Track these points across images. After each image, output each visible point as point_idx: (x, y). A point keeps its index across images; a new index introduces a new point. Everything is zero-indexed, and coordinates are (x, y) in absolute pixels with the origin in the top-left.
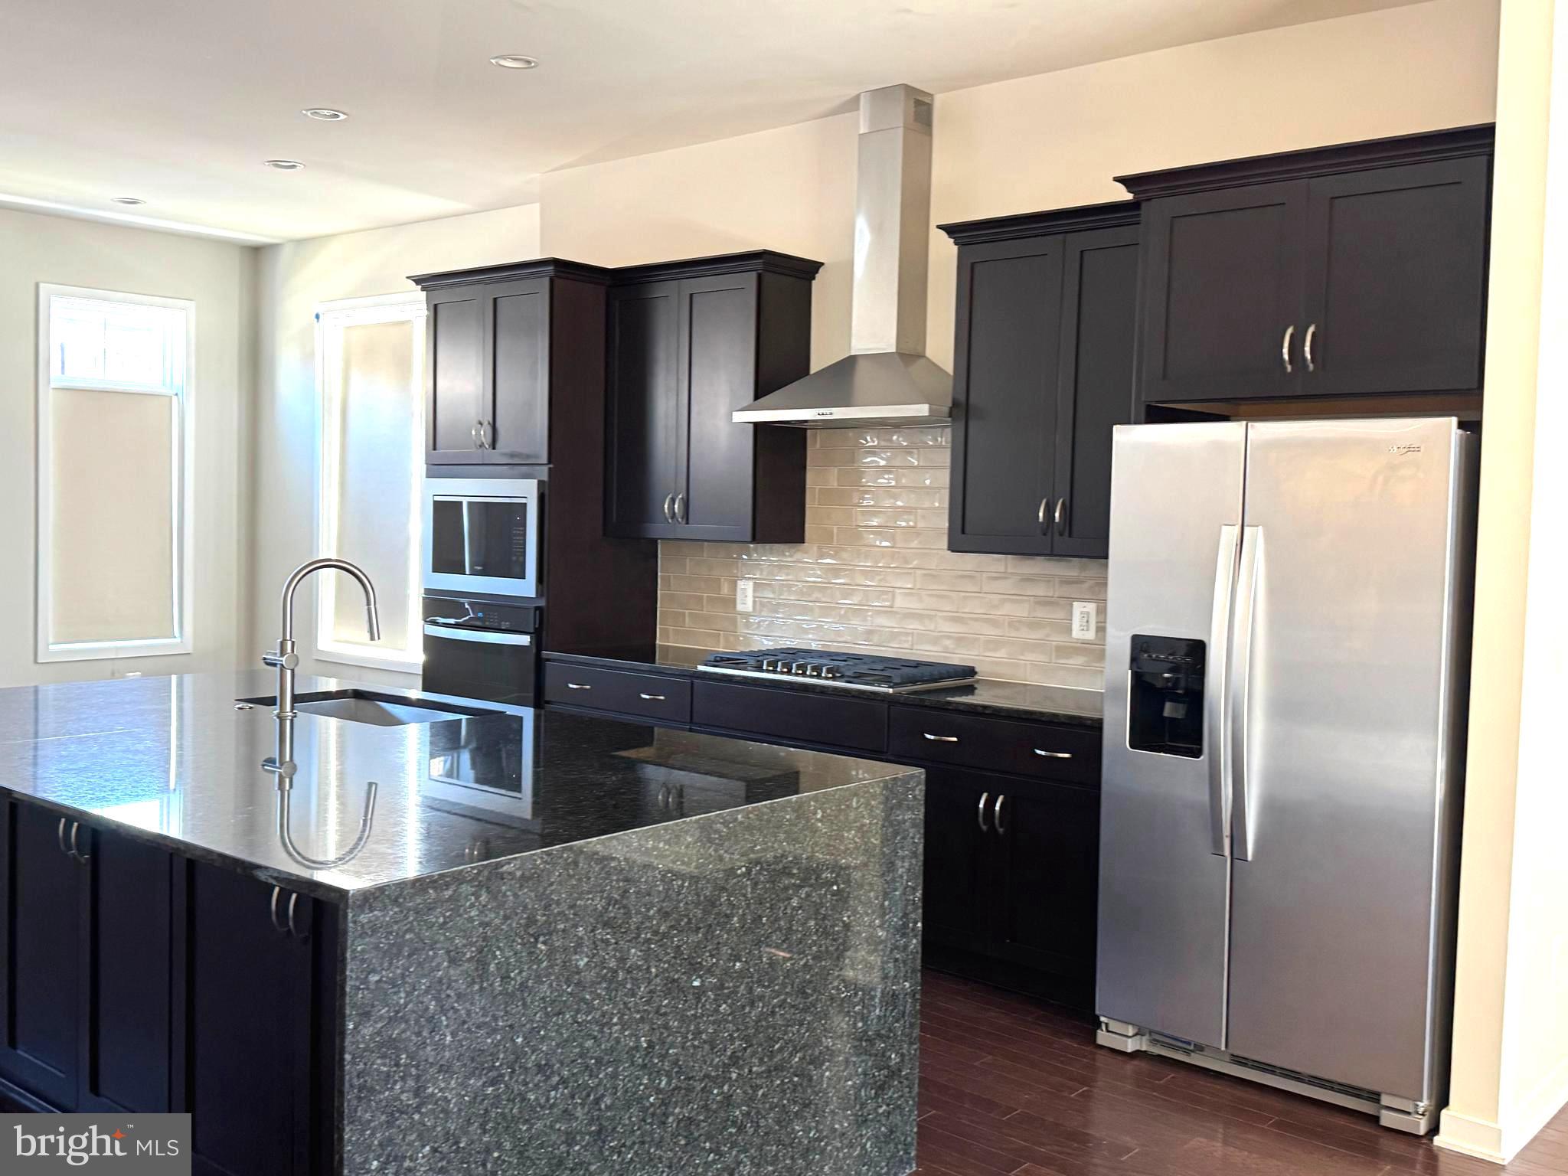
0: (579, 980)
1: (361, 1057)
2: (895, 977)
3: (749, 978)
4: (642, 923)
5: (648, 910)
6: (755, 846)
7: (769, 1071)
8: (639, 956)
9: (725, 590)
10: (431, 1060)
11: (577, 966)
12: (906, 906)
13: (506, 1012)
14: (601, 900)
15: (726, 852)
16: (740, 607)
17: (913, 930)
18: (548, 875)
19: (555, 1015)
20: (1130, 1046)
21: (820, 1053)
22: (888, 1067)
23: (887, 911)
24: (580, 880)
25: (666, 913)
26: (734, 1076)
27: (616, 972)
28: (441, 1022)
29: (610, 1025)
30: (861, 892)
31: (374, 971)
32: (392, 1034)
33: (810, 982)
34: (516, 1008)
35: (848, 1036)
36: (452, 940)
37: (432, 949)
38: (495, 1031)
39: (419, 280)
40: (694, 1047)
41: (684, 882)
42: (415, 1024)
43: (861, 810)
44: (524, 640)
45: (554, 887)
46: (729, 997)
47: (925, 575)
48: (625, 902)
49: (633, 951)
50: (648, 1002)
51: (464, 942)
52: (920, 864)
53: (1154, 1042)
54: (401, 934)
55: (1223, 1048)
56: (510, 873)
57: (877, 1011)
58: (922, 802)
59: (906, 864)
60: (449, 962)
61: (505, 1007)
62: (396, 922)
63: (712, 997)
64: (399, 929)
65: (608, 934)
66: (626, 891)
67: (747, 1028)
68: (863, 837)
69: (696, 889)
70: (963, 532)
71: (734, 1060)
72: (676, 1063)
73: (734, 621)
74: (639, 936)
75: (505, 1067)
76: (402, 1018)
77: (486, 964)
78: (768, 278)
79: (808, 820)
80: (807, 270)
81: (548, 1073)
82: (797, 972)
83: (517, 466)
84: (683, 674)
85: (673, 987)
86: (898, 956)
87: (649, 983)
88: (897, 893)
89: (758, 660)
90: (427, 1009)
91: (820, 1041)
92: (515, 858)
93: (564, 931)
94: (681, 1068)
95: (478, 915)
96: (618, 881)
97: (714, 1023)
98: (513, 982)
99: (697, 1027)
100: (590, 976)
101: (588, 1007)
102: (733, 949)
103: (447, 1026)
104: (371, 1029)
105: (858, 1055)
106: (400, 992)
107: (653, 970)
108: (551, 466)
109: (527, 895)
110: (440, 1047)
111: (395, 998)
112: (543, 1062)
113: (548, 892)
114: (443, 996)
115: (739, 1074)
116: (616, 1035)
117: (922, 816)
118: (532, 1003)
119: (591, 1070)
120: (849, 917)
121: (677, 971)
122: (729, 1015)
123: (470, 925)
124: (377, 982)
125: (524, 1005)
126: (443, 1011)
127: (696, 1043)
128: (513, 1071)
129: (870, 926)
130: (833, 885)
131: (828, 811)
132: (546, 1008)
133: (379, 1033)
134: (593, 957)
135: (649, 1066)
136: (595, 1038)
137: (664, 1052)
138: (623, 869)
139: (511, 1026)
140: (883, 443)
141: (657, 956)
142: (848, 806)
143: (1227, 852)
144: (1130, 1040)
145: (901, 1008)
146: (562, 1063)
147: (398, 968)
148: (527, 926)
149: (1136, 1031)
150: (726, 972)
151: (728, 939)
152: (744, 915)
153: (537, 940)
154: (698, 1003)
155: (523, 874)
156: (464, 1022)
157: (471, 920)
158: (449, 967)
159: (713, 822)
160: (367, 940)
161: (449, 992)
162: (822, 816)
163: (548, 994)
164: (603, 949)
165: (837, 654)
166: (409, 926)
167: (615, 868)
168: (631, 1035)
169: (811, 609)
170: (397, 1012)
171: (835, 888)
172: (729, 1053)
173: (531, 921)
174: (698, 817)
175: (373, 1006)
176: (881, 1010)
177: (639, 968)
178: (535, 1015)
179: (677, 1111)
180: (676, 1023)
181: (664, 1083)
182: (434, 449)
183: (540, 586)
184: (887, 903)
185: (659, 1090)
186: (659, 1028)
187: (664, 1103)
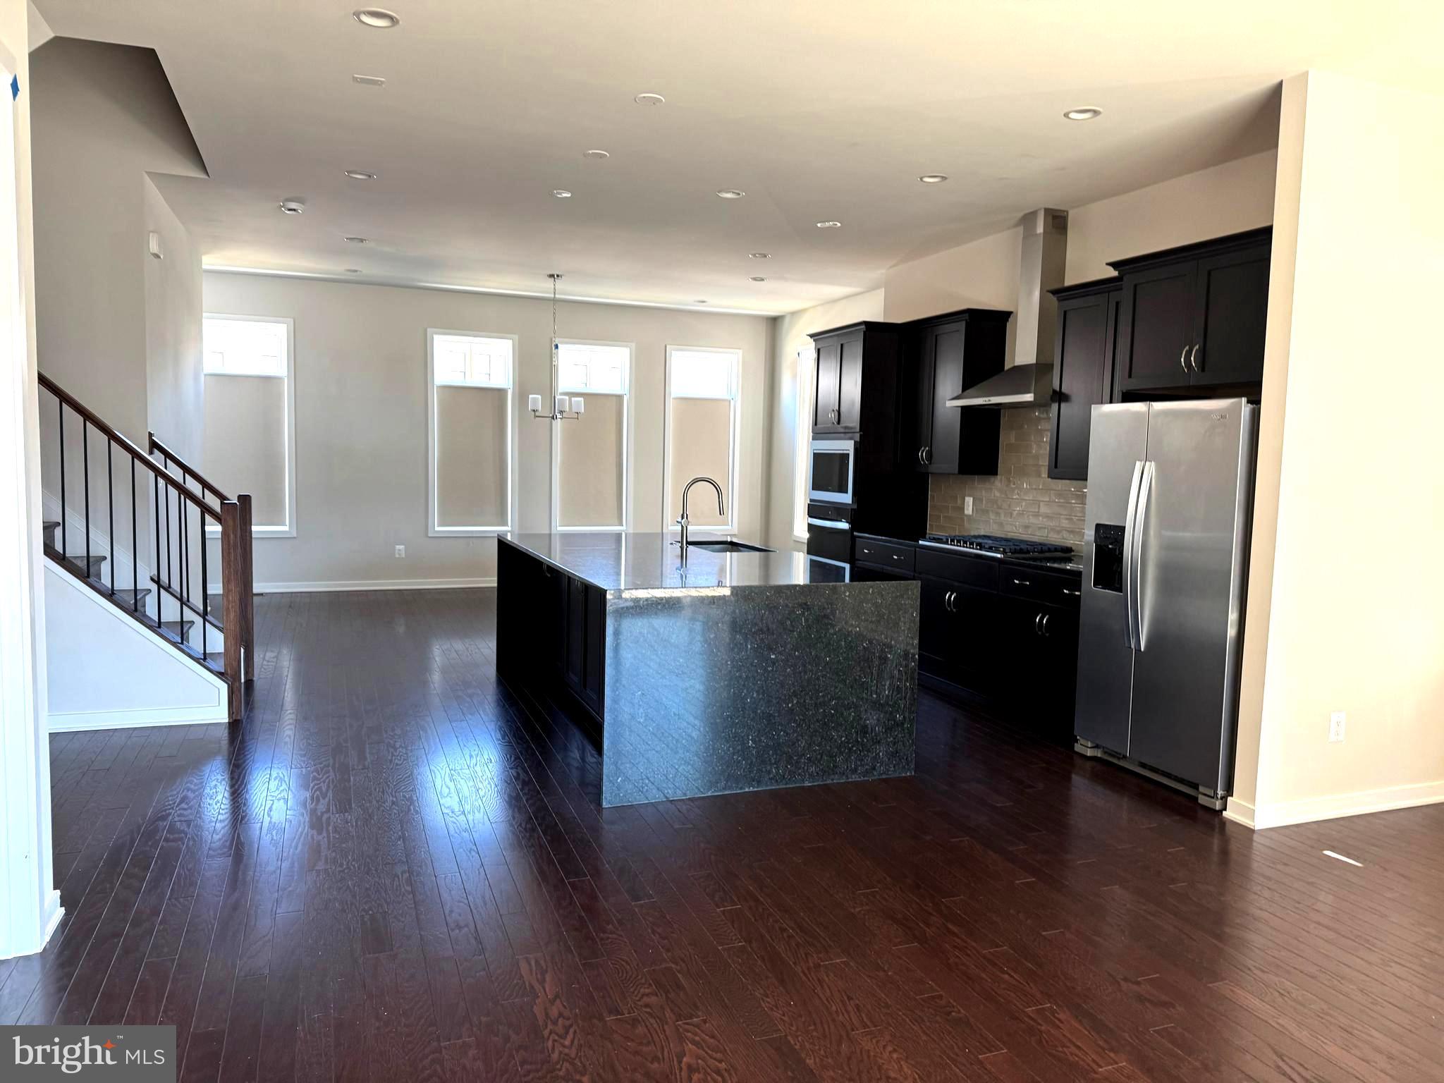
2: (900, 679)
3: (803, 660)
5: (746, 621)
6: (809, 602)
7: (815, 705)
9: (959, 502)
12: (908, 646)
14: (721, 612)
15: (789, 603)
16: (966, 512)
17: (912, 658)
20: (1089, 753)
23: (893, 646)
25: (756, 623)
26: (795, 701)
28: (646, 646)
30: (876, 634)
35: (867, 700)
37: (640, 618)
43: (875, 595)
44: (845, 526)
46: (792, 666)
50: (746, 659)
52: (917, 626)
53: (1103, 752)
59: (907, 626)
60: (649, 624)
63: (782, 664)
67: (803, 682)
68: (876, 607)
69: (772, 616)
70: (1056, 468)
73: (963, 520)
74: (741, 631)
79: (840, 595)
82: (834, 663)
83: (846, 433)
84: (911, 546)
85: (759, 655)
86: (902, 669)
88: (901, 639)
89: (948, 539)
91: (849, 699)
94: (764, 691)
97: (782, 676)
99: (773, 676)
101: (715, 655)
105: (874, 710)
107: (749, 646)
108: (862, 433)
121: (762, 650)
131: (853, 593)
137: (754, 682)
144: (1089, 750)
145: (903, 694)
149: (1095, 746)
159: (782, 588)
162: (849, 595)
169: (1000, 513)
172: (792, 691)
179: (762, 708)
180: (761, 671)
181: (755, 695)
182: (816, 425)
183: (854, 498)
184: (893, 642)
185: (752, 698)
186: (752, 671)
187: (755, 704)
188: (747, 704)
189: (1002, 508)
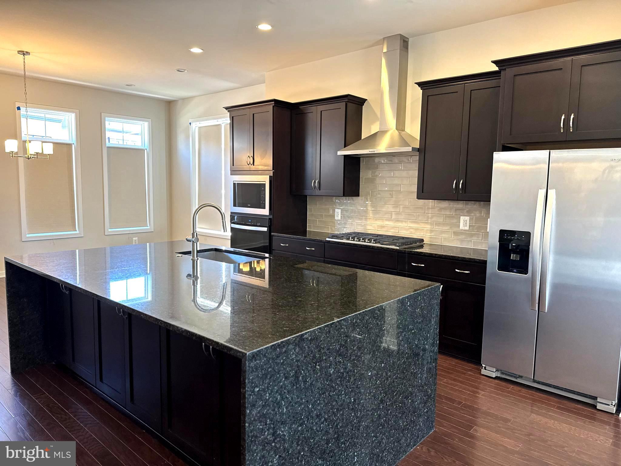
0: (331, 378)
1: (252, 424)
2: (430, 362)
3: (386, 369)
4: (352, 353)
5: (354, 348)
6: (389, 318)
7: (392, 403)
8: (351, 366)
9: (331, 212)
10: (278, 420)
11: (330, 373)
12: (434, 335)
13: (306, 396)
14: (338, 346)
15: (379, 321)
16: (336, 218)
17: (436, 344)
18: (320, 338)
19: (322, 394)
20: (494, 375)
21: (408, 394)
22: (428, 395)
23: (429, 338)
24: (331, 338)
25: (360, 348)
26: (381, 407)
27: (343, 374)
28: (282, 403)
29: (341, 395)
30: (421, 332)
31: (257, 387)
32: (264, 412)
34: (309, 393)
35: (416, 386)
37: (279, 374)
38: (301, 404)
39: (227, 108)
40: (369, 398)
41: (365, 335)
42: (273, 406)
43: (421, 301)
44: (265, 229)
45: (322, 343)
46: (380, 378)
47: (404, 207)
48: (346, 345)
49: (349, 364)
50: (354, 384)
51: (290, 369)
52: (439, 319)
53: (502, 373)
54: (267, 369)
55: (532, 378)
56: (306, 338)
58: (439, 296)
59: (435, 320)
60: (285, 378)
61: (305, 394)
62: (265, 365)
63: (375, 378)
64: (266, 367)
65: (340, 359)
66: (346, 341)
67: (385, 389)
68: (422, 311)
69: (369, 337)
70: (423, 192)
71: (382, 401)
72: (363, 406)
73: (334, 223)
74: (351, 358)
75: (305, 418)
76: (267, 405)
77: (298, 377)
78: (349, 104)
79: (405, 306)
80: (360, 102)
81: (320, 418)
82: (401, 365)
83: (260, 171)
84: (321, 241)
85: (362, 377)
86: (432, 354)
87: (354, 376)
88: (432, 331)
89: (347, 236)
90: (277, 399)
91: (408, 390)
92: (308, 332)
93: (325, 359)
94: (364, 408)
95: (295, 357)
96: (344, 337)
97: (375, 388)
98: (308, 383)
99: (370, 391)
100: (334, 377)
101: (334, 389)
102: (381, 359)
103: (284, 405)
104: (256, 411)
105: (419, 393)
106: (267, 394)
107: (356, 371)
108: (274, 171)
109: (313, 346)
110: (282, 414)
111: (265, 397)
112: (319, 414)
113: (320, 345)
114: (283, 393)
115: (383, 406)
116: (343, 399)
117: (439, 301)
118: (315, 390)
119: (335, 414)
120: (417, 342)
121: (363, 370)
123: (292, 362)
124: (258, 391)
125: (312, 392)
126: (283, 399)
127: (369, 397)
128: (308, 419)
129: (423, 344)
130: (412, 331)
132: (319, 392)
133: (259, 412)
134: (335, 369)
135: (354, 408)
136: (336, 401)
137: (359, 402)
138: (346, 332)
139: (307, 401)
140: (388, 162)
141: (357, 365)
142: (417, 300)
143: (537, 309)
144: (494, 373)
145: (432, 373)
146: (325, 413)
147: (266, 384)
148: (313, 360)
149: (496, 370)
150: (379, 368)
151: (380, 355)
153: (316, 365)
154: (370, 381)
155: (311, 338)
156: (291, 402)
157: (293, 360)
158: (285, 380)
160: (254, 374)
161: (285, 391)
162: (410, 304)
163: (320, 386)
164: (339, 365)
166: (270, 365)
167: (342, 332)
168: (348, 398)
169: (362, 219)
170: (266, 402)
171: (413, 331)
172: (380, 399)
173: (314, 357)
174: (370, 308)
175: (256, 401)
176: (426, 375)
177: (351, 371)
178: (316, 395)
179: (363, 424)
180: (363, 391)
181: (359, 414)
182: (233, 166)
183: (270, 211)
184: (428, 335)
185: (357, 417)
186: (358, 393)
187: (359, 422)
188: (354, 425)
189: (363, 215)
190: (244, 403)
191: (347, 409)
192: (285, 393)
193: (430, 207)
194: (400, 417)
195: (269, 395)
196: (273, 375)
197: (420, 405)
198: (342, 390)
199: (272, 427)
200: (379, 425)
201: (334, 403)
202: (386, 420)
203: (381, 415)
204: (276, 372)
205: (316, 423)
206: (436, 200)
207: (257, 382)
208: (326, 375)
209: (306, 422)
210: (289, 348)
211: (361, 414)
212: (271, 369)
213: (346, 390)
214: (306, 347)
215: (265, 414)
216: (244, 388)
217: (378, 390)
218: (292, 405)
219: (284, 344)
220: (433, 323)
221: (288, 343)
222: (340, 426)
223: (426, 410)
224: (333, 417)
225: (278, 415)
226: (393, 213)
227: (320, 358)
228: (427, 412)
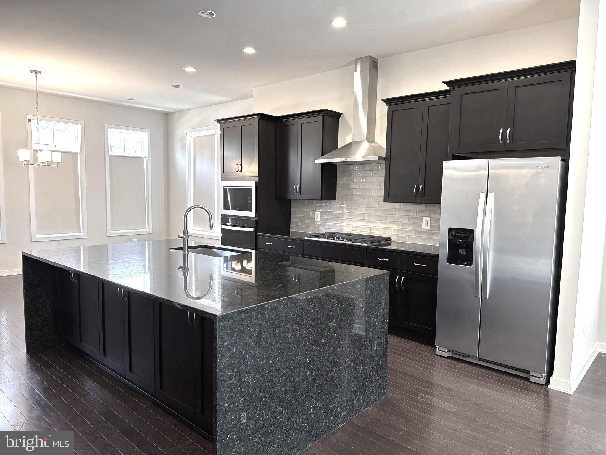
0: (288, 341)
1: (222, 370)
2: (381, 337)
3: (339, 339)
4: (307, 322)
6: (340, 297)
8: (306, 333)
9: (312, 214)
10: (243, 370)
11: (288, 337)
12: (384, 314)
13: (267, 353)
15: (331, 299)
16: (316, 220)
17: (386, 322)
18: (279, 308)
19: (281, 353)
20: (446, 355)
21: (359, 362)
22: (379, 365)
23: (379, 316)
24: (288, 309)
25: (314, 319)
26: (334, 370)
27: (299, 339)
29: (298, 356)
30: (371, 311)
31: (226, 342)
32: (231, 362)
33: (356, 339)
34: (270, 351)
35: (367, 356)
36: (249, 330)
38: (263, 359)
39: (218, 121)
40: (323, 361)
41: (319, 309)
42: (239, 358)
43: (371, 284)
44: (252, 230)
45: (280, 312)
46: (333, 345)
47: (375, 210)
48: (302, 316)
49: (304, 331)
50: (309, 348)
51: (253, 331)
52: (388, 301)
53: (454, 353)
54: (234, 329)
55: (477, 356)
56: (267, 308)
57: (376, 348)
58: (389, 282)
59: (384, 301)
60: (249, 337)
61: (266, 351)
62: (232, 325)
63: (328, 345)
64: (233, 327)
65: (297, 326)
66: (302, 313)
67: (338, 355)
68: (372, 293)
69: (323, 311)
70: (389, 196)
71: (335, 365)
72: (317, 367)
73: (315, 224)
75: (266, 371)
76: (234, 357)
77: (260, 338)
78: (326, 118)
79: (356, 288)
80: (337, 115)
81: (279, 372)
82: (353, 336)
84: (301, 240)
85: (316, 343)
86: (382, 330)
87: (309, 342)
88: (381, 311)
89: (324, 235)
90: (242, 353)
91: (360, 358)
92: (269, 303)
93: (284, 326)
94: (319, 368)
95: (257, 322)
96: (300, 309)
98: (268, 343)
100: (291, 340)
102: (334, 330)
103: (248, 358)
104: (225, 361)
105: (370, 362)
106: (234, 348)
107: (310, 338)
108: (259, 177)
109: (272, 315)
110: (246, 365)
111: (232, 350)
112: (278, 369)
113: (279, 314)
114: (247, 348)
115: (336, 369)
116: (299, 359)
117: (388, 286)
118: (274, 350)
119: (292, 370)
120: (367, 319)
121: (318, 338)
122: (333, 351)
123: (255, 325)
124: (227, 345)
125: (272, 350)
126: (247, 353)
127: (323, 360)
128: (269, 372)
129: (374, 321)
130: (363, 309)
131: (362, 285)
132: (279, 351)
133: (227, 362)
134: (292, 334)
135: (309, 368)
136: (293, 360)
137: (314, 363)
138: (301, 305)
139: (268, 358)
140: (361, 169)
141: (311, 333)
142: (367, 283)
143: (480, 296)
144: (446, 353)
145: (383, 347)
146: (283, 368)
147: (233, 340)
148: (273, 325)
149: (448, 350)
150: (332, 337)
152: (337, 319)
153: (276, 330)
154: (323, 347)
155: (271, 308)
156: (254, 357)
157: (255, 323)
158: (249, 339)
159: (328, 289)
160: (223, 331)
161: (249, 347)
162: (360, 287)
163: (279, 346)
164: (295, 331)
165: (347, 234)
166: (236, 326)
167: (299, 305)
168: (304, 359)
169: (339, 220)
170: (233, 355)
172: (333, 363)
173: (274, 323)
174: (323, 288)
175: (225, 353)
177: (306, 337)
178: (275, 354)
179: (318, 382)
180: (317, 354)
181: (314, 373)
182: (224, 172)
183: (256, 214)
184: (378, 314)
185: (312, 376)
186: (312, 356)
187: (314, 380)
188: (309, 381)
189: (340, 217)
190: (216, 354)
191: (303, 368)
192: (249, 349)
193: (397, 209)
194: (353, 381)
195: (236, 349)
196: (239, 334)
197: (372, 373)
198: (299, 352)
199: (238, 374)
200: (332, 385)
201: (292, 362)
202: (339, 381)
203: (334, 376)
204: (241, 332)
205: (275, 376)
206: (402, 203)
207: (226, 338)
208: (284, 338)
209: (267, 374)
210: (252, 314)
211: (315, 373)
212: (237, 329)
213: (302, 352)
214: (267, 314)
215: (232, 364)
216: (216, 342)
217: (331, 355)
218: (255, 358)
219: (248, 310)
220: (383, 304)
221: (251, 310)
222: (297, 381)
223: (378, 377)
224: (291, 373)
225: (243, 366)
226: (366, 215)
227: (279, 325)
228: (379, 379)
